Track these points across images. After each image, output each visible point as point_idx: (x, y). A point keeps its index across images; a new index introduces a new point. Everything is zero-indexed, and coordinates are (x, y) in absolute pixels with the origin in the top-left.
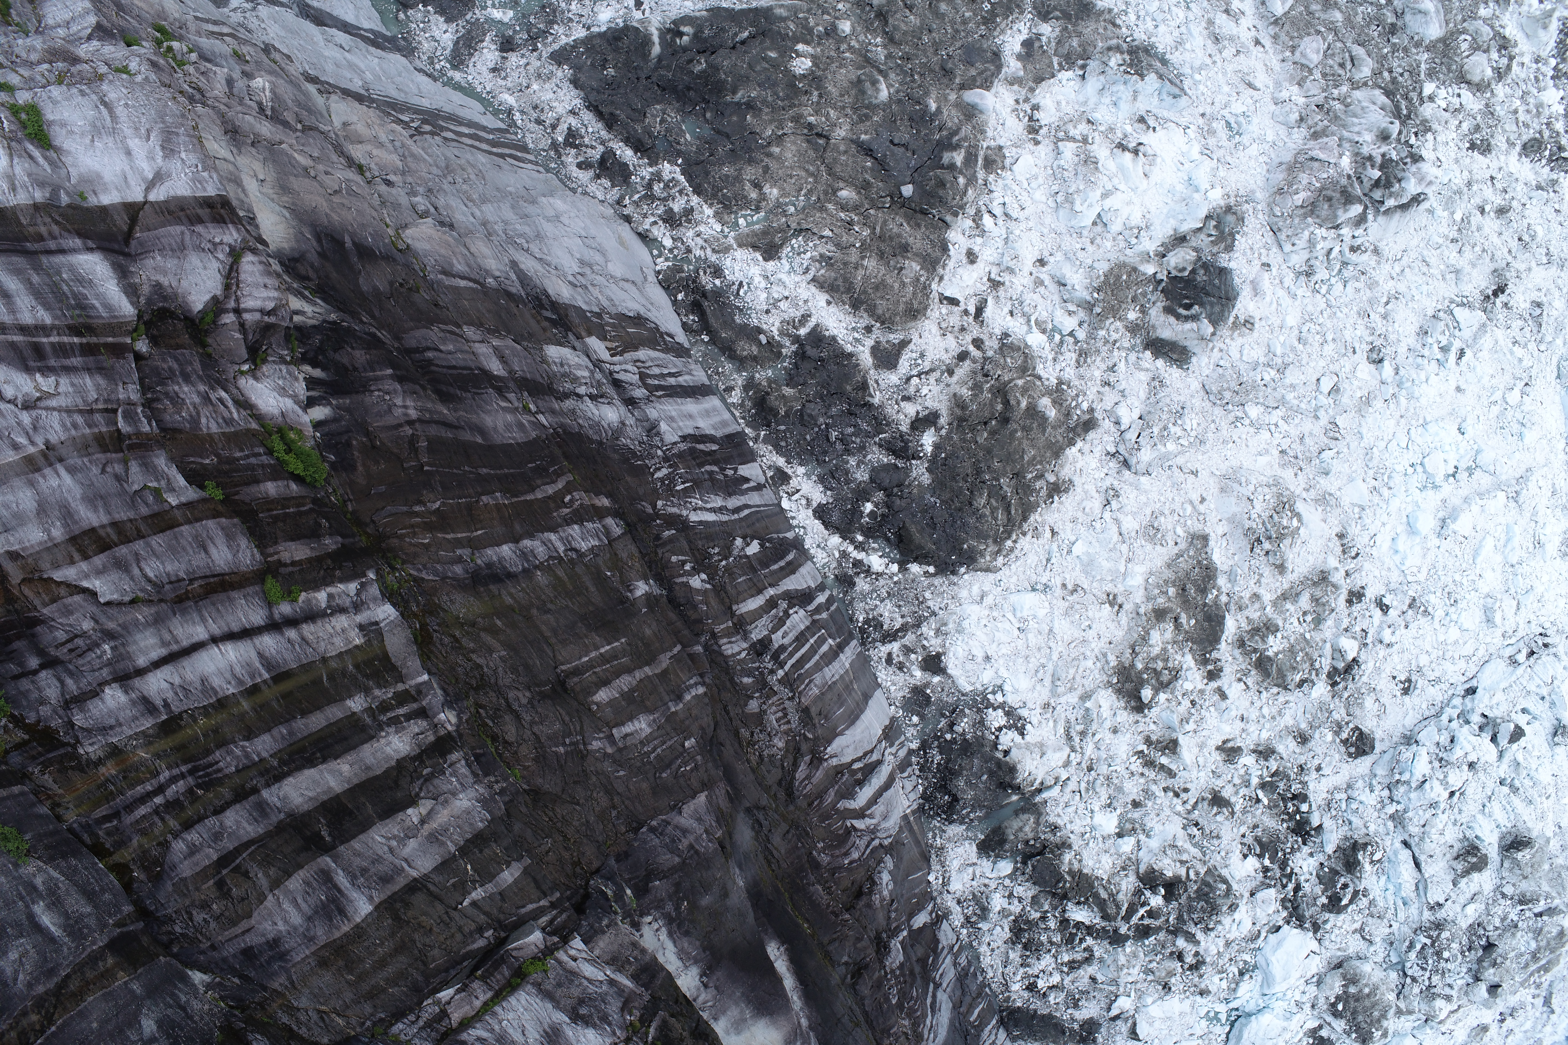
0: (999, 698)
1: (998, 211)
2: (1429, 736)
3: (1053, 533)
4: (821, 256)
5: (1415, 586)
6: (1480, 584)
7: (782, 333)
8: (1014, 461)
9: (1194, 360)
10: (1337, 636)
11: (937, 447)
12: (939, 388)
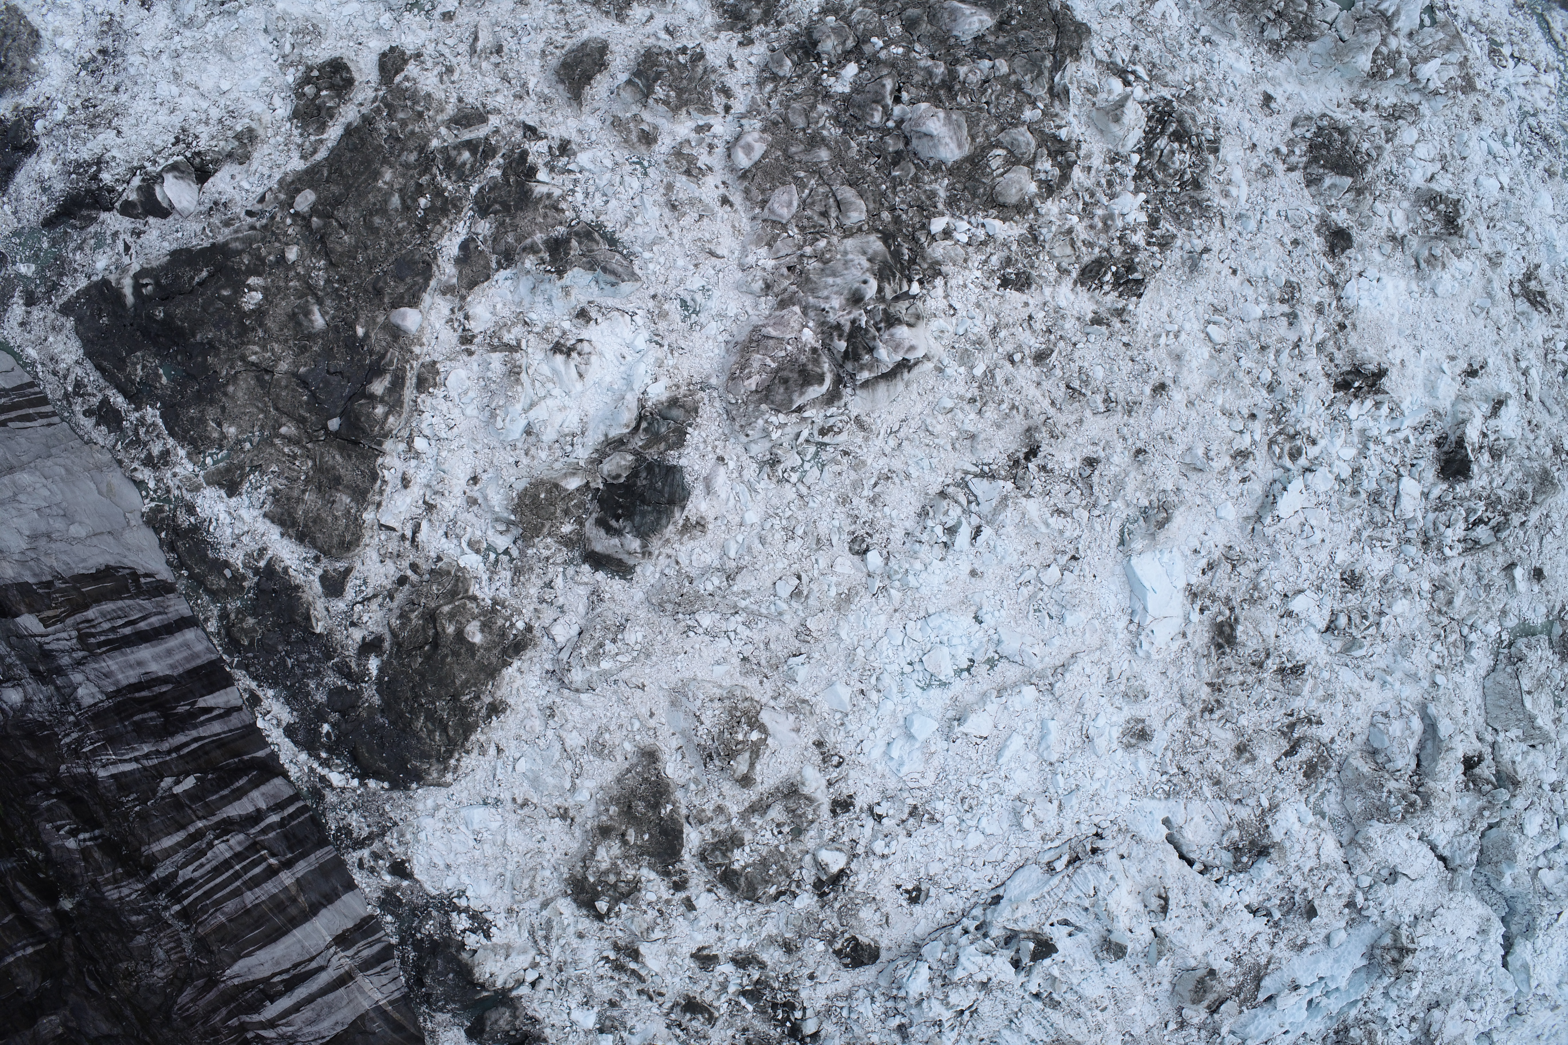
0: (463, 903)
1: (427, 432)
2: (934, 951)
3: (499, 750)
4: (275, 489)
5: (918, 793)
6: (1007, 786)
7: (245, 566)
8: (447, 686)
9: (638, 569)
10: (820, 847)
11: (381, 670)
12: (380, 614)
